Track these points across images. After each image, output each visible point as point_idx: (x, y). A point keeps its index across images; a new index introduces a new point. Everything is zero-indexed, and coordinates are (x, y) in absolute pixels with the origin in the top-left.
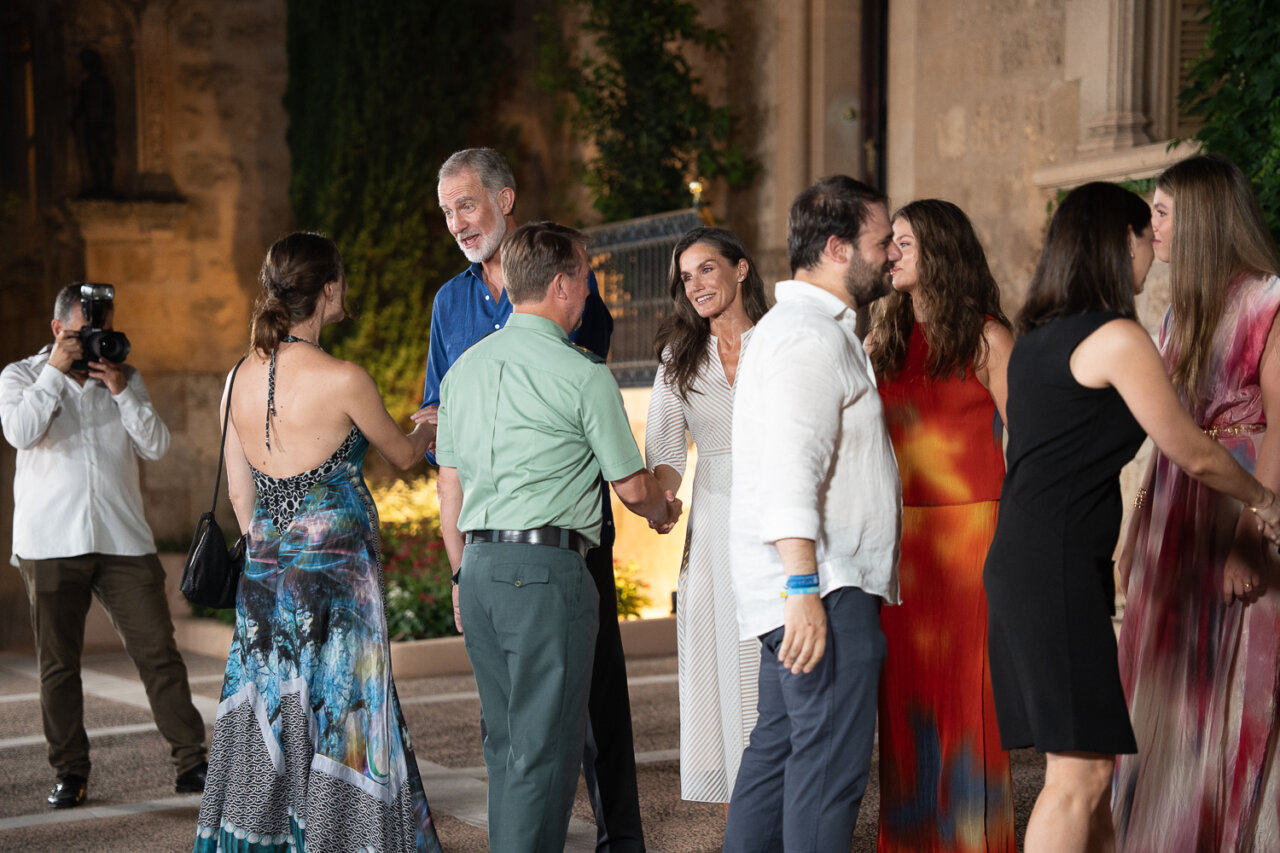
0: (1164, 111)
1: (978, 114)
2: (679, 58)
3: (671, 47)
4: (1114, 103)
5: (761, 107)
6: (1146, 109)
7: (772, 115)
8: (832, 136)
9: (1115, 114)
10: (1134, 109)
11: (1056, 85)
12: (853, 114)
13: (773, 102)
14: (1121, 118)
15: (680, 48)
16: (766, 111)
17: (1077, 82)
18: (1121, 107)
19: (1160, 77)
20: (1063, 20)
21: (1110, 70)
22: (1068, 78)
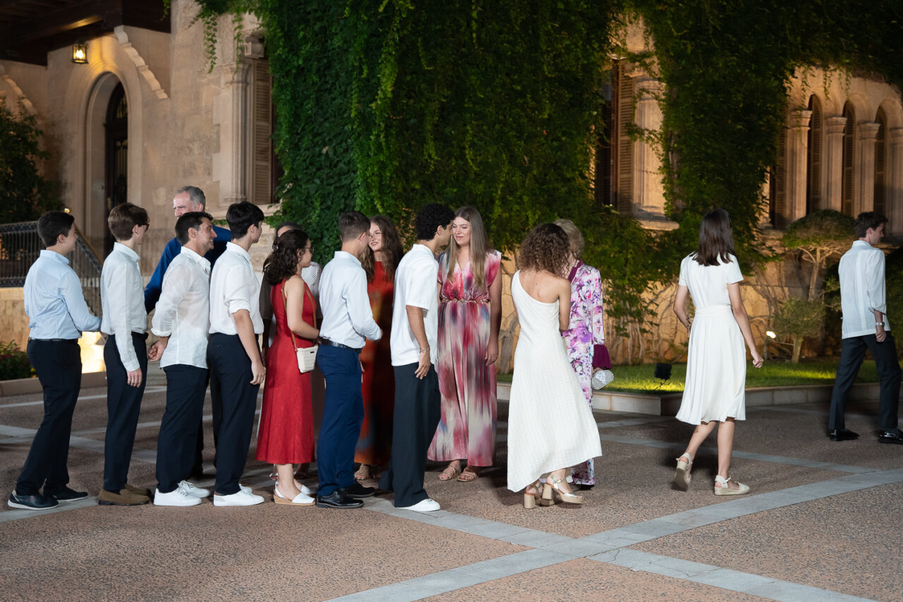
0: (251, 194)
1: (172, 191)
2: (32, 161)
3: (29, 157)
4: (234, 191)
5: (63, 182)
6: (245, 194)
7: (69, 185)
8: (94, 195)
9: (235, 194)
10: (241, 193)
11: (208, 182)
12: (103, 188)
13: (69, 180)
14: (237, 196)
15: (32, 158)
16: (66, 184)
17: (218, 182)
18: (237, 192)
19: (249, 183)
20: (211, 160)
21: (233, 179)
22: (214, 180)
